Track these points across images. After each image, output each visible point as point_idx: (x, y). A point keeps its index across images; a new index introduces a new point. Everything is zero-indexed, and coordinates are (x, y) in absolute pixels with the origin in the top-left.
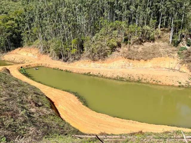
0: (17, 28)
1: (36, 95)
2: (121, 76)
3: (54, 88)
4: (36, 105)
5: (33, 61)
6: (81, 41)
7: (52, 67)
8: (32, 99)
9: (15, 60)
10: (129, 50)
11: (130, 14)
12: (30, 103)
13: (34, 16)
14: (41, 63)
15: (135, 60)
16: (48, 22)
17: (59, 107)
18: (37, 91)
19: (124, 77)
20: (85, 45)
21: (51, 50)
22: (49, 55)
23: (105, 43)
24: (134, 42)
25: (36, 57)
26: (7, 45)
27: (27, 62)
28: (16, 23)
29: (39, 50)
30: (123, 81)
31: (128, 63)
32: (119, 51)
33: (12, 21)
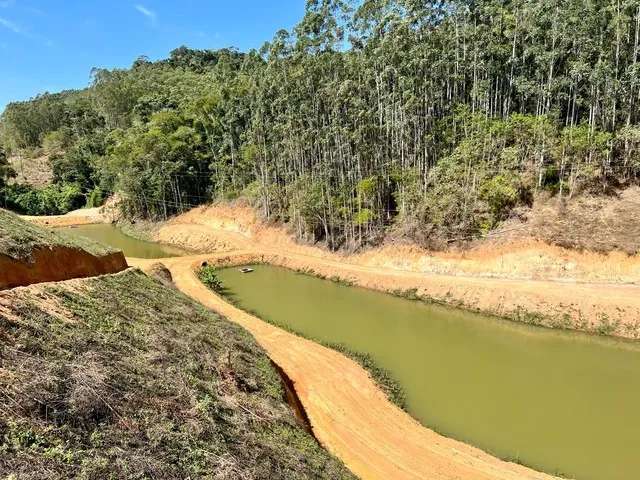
0: (199, 148)
1: (240, 353)
2: (533, 309)
3: (297, 334)
4: (239, 387)
5: (237, 246)
6: (389, 183)
7: (294, 266)
8: (229, 366)
9: (189, 242)
10: (564, 215)
11: (566, 89)
12: (224, 378)
13: (249, 113)
14: (262, 252)
15: (586, 251)
16: (289, 125)
17: (310, 398)
18: (244, 341)
19: (543, 310)
20: (402, 196)
21: (294, 212)
22: (286, 227)
23: (473, 189)
24: (583, 187)
25: (248, 234)
26: (169, 197)
27: (220, 249)
28: (198, 132)
29: (258, 212)
30: (540, 326)
31: (560, 260)
32: (526, 219)
33: (189, 129)
